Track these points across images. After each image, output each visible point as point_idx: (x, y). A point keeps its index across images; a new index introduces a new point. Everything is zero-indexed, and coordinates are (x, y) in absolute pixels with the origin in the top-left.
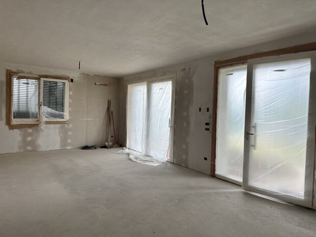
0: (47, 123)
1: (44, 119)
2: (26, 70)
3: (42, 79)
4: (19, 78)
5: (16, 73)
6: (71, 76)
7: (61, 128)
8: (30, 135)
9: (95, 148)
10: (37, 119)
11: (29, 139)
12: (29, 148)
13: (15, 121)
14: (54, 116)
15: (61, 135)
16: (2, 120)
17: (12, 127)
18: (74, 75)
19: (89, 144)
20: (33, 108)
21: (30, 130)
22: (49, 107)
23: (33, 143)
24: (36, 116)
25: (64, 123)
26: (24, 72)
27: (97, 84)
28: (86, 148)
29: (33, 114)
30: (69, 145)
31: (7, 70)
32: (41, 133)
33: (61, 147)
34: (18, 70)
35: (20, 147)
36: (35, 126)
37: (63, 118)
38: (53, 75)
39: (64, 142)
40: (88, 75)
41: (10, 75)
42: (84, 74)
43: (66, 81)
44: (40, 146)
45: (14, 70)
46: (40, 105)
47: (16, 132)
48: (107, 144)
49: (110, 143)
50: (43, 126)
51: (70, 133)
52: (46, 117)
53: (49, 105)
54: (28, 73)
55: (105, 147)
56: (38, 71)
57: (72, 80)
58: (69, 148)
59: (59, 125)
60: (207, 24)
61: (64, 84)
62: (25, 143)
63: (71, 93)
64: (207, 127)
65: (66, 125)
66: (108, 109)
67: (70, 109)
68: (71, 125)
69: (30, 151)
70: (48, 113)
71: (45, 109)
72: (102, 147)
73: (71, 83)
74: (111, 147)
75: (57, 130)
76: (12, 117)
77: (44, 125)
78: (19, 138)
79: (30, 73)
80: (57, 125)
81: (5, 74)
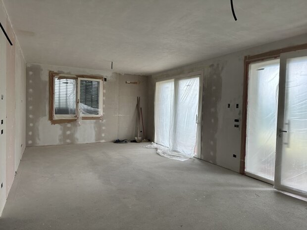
0: (84, 118)
1: (81, 115)
2: (66, 71)
3: (80, 79)
4: (60, 78)
5: (57, 74)
6: (105, 75)
7: (95, 123)
8: (69, 129)
9: (126, 142)
10: (75, 115)
11: (68, 133)
12: (68, 141)
13: (56, 117)
14: (90, 112)
15: (96, 129)
16: (45, 115)
17: (54, 122)
18: (107, 74)
19: (121, 138)
20: (72, 105)
21: (69, 125)
22: (85, 104)
23: (71, 137)
24: (74, 112)
25: (98, 118)
26: (63, 73)
27: (127, 82)
28: (117, 141)
29: (71, 110)
30: (103, 138)
31: (50, 71)
32: (78, 127)
33: (96, 140)
34: (58, 71)
35: (60, 140)
36: (73, 121)
37: (98, 114)
38: (89, 75)
39: (98, 136)
40: (120, 74)
41: (52, 76)
42: (116, 73)
43: (100, 81)
44: (77, 140)
45: (56, 71)
46: (77, 103)
47: (58, 126)
48: (136, 138)
49: (139, 138)
50: (80, 122)
51: (104, 128)
52: (83, 113)
53: (85, 102)
54: (68, 73)
55: (135, 141)
56: (75, 72)
57: (105, 80)
58: (103, 141)
59: (95, 121)
60: (236, 19)
61: (98, 83)
62: (65, 136)
63: (105, 91)
64: (237, 123)
65: (101, 121)
66: (138, 105)
67: (104, 106)
68: (104, 121)
69: (68, 144)
70: (84, 110)
71: (82, 106)
72: (132, 142)
73: (105, 82)
74: (140, 141)
75: (93, 125)
76: (54, 113)
77: (81, 120)
78: (60, 132)
79: (69, 73)
80: (92, 120)
81: (48, 74)
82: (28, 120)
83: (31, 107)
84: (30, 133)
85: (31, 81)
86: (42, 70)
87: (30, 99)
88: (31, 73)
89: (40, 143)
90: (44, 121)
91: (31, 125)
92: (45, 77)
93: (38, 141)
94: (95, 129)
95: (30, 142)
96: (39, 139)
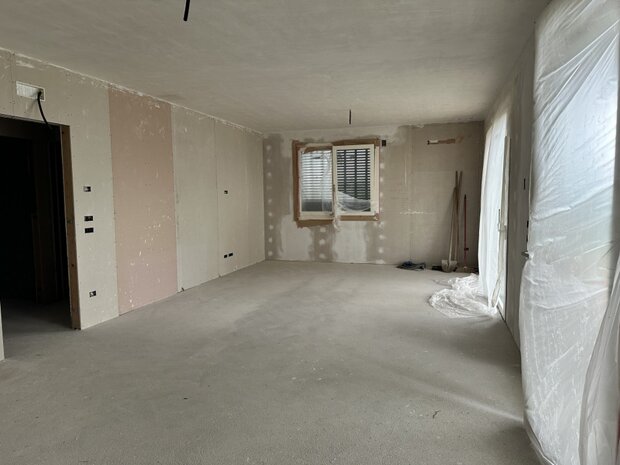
0: (344, 218)
1: (339, 212)
2: (316, 138)
3: (335, 148)
5: (303, 144)
6: (382, 134)
7: (367, 226)
8: (324, 236)
9: (421, 268)
10: (330, 213)
11: (322, 242)
12: (322, 256)
13: (305, 215)
14: (354, 207)
15: (368, 239)
16: (289, 213)
17: (301, 224)
18: (388, 133)
19: (415, 260)
21: (323, 230)
22: (345, 192)
23: (327, 249)
24: (329, 207)
25: (371, 218)
26: (312, 141)
27: (431, 141)
28: (407, 266)
29: (325, 205)
30: (380, 257)
31: (294, 142)
32: (337, 234)
33: (368, 259)
34: (305, 140)
35: (310, 253)
36: (328, 223)
37: (369, 210)
38: (352, 138)
39: (373, 254)
40: (414, 128)
41: (296, 147)
42: (407, 127)
43: (371, 146)
44: (336, 255)
45: (301, 140)
46: (334, 191)
47: (306, 231)
48: (444, 262)
49: (451, 262)
50: (339, 224)
51: (381, 237)
52: (343, 210)
53: (344, 188)
54: (319, 142)
55: (439, 268)
56: (329, 138)
57: (384, 143)
58: (381, 262)
59: (364, 223)
60: (185, 19)
61: (367, 151)
62: (317, 249)
63: (382, 166)
65: (375, 224)
67: (381, 194)
68: (382, 223)
69: (323, 261)
70: (344, 203)
71: (340, 196)
72: (434, 268)
73: (383, 149)
74: (454, 270)
75: (361, 231)
76: (301, 210)
77: (340, 222)
78: (310, 241)
79: (321, 141)
80: (360, 222)
81: (291, 147)
82: (267, 221)
83: (270, 201)
84: (270, 240)
85: (269, 161)
86: (283, 141)
87: (269, 188)
88: (269, 148)
89: (283, 255)
90: (288, 221)
91: (271, 227)
92: (288, 153)
93: (280, 253)
94: (365, 237)
95: (270, 253)
96: (282, 250)
